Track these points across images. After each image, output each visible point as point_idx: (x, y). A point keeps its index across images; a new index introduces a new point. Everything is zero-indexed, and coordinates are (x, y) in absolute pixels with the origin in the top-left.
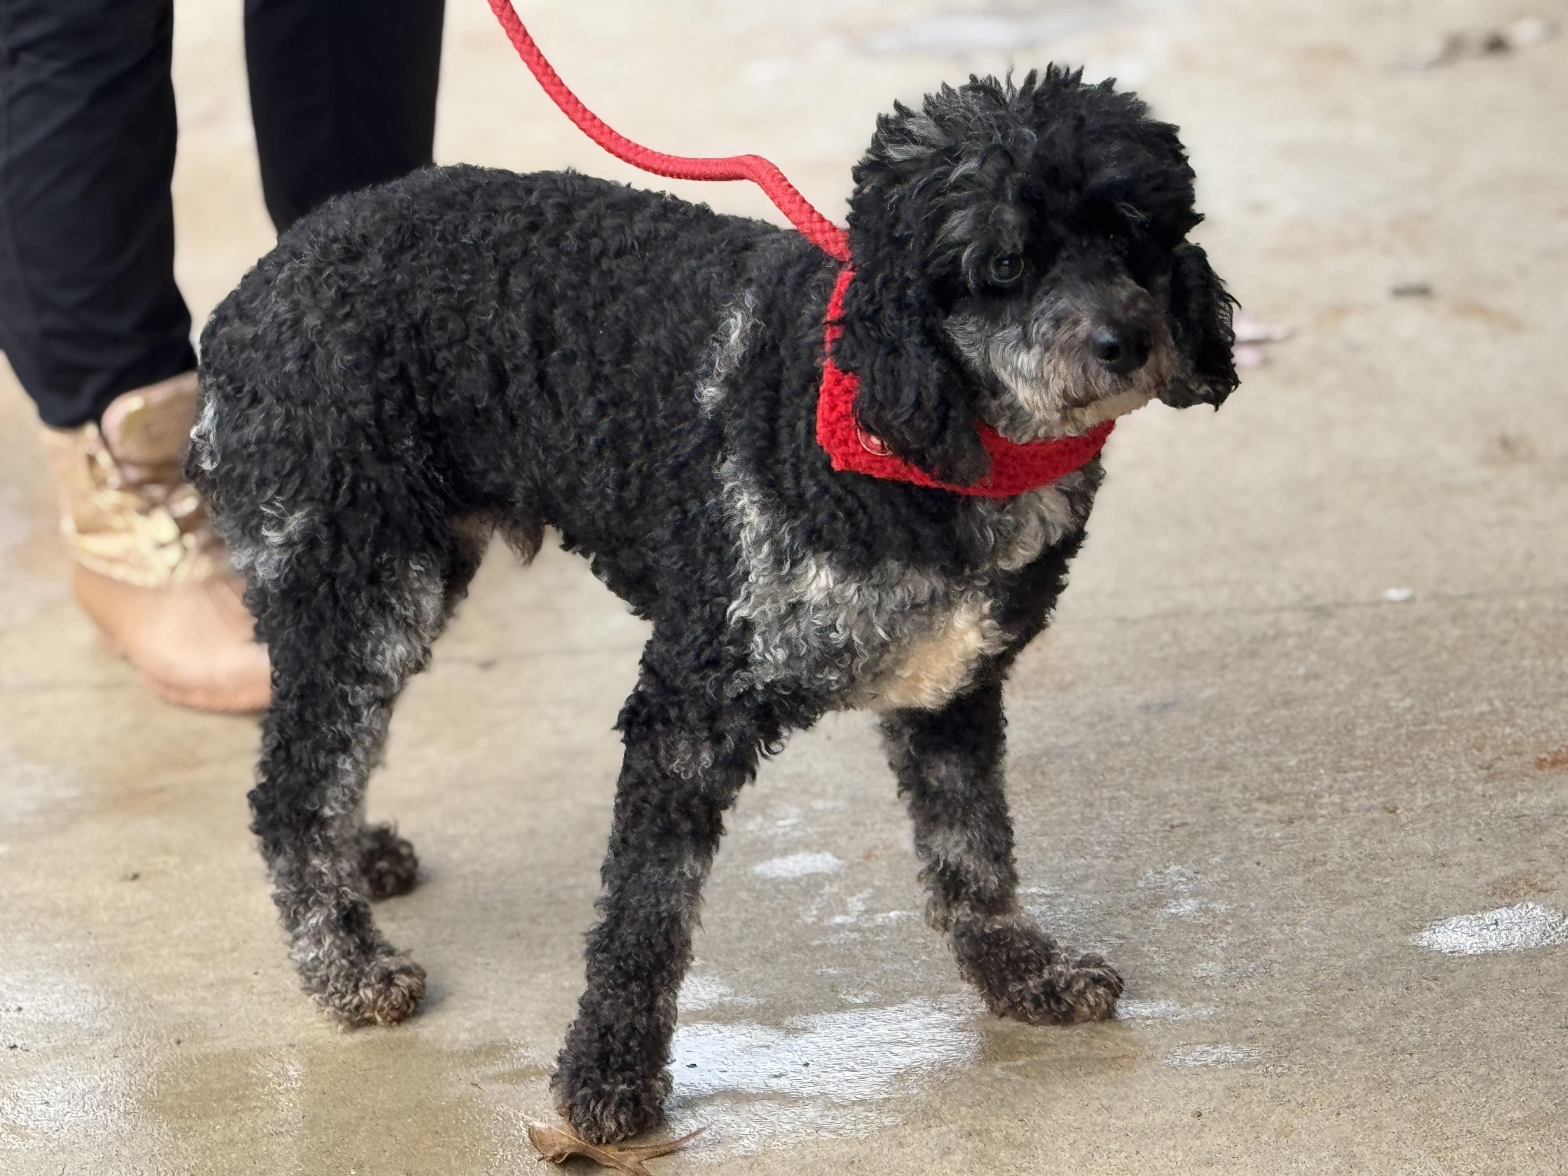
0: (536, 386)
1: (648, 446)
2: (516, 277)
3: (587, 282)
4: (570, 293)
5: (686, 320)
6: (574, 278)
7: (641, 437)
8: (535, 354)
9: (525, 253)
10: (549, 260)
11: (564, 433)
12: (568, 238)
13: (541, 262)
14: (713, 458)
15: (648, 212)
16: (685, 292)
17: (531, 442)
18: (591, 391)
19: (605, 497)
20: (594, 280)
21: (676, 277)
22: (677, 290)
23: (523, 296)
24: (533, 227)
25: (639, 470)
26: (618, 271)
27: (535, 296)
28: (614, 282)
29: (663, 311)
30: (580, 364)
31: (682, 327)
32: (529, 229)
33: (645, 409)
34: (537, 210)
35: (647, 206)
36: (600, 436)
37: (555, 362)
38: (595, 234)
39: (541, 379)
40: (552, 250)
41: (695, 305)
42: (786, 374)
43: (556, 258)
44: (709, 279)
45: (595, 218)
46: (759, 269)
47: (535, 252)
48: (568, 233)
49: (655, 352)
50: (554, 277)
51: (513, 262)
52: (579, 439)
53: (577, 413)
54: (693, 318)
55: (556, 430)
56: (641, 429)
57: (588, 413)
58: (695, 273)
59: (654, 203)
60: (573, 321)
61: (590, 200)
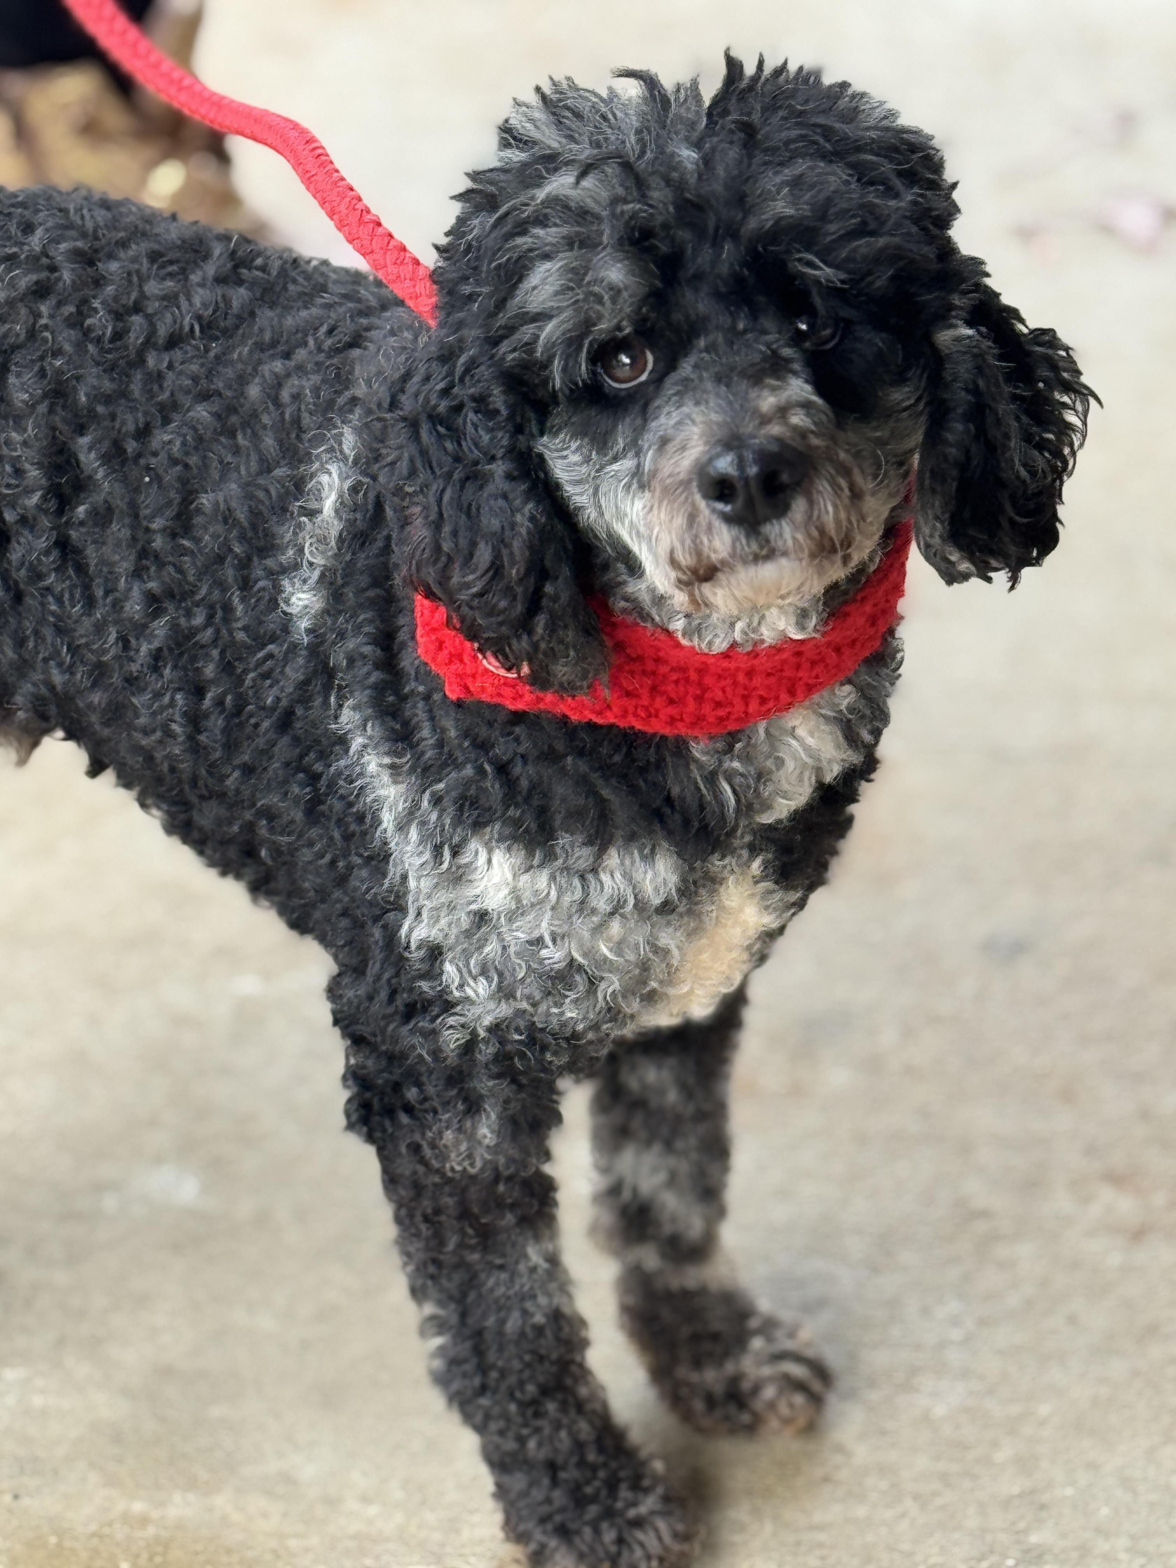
0: (55, 554)
1: (227, 667)
2: (19, 375)
3: (124, 394)
4: (100, 409)
5: (266, 468)
6: (108, 386)
7: (215, 653)
8: (53, 505)
9: (32, 334)
10: (68, 348)
11: (100, 629)
12: (95, 310)
13: (57, 353)
14: (326, 703)
15: (210, 269)
16: (266, 419)
17: (48, 632)
18: (138, 573)
19: (169, 734)
20: (136, 388)
21: (254, 391)
22: (255, 415)
23: (32, 407)
24: (41, 291)
25: (219, 702)
26: (170, 375)
27: (51, 411)
28: (164, 396)
29: (236, 450)
30: (119, 530)
31: (261, 481)
32: (35, 292)
33: (219, 614)
34: (45, 261)
35: (206, 257)
36: (156, 644)
37: (82, 523)
38: (137, 308)
39: (63, 545)
40: (73, 334)
41: (281, 443)
42: (394, 558)
43: (80, 346)
44: (297, 397)
45: (135, 279)
46: (369, 383)
47: (47, 334)
48: (96, 304)
49: (225, 521)
50: (78, 378)
51: (15, 348)
52: (124, 641)
53: (117, 605)
54: (278, 464)
55: (87, 623)
56: (215, 641)
57: (134, 607)
58: (280, 385)
59: (217, 250)
60: (106, 459)
61: (123, 244)
